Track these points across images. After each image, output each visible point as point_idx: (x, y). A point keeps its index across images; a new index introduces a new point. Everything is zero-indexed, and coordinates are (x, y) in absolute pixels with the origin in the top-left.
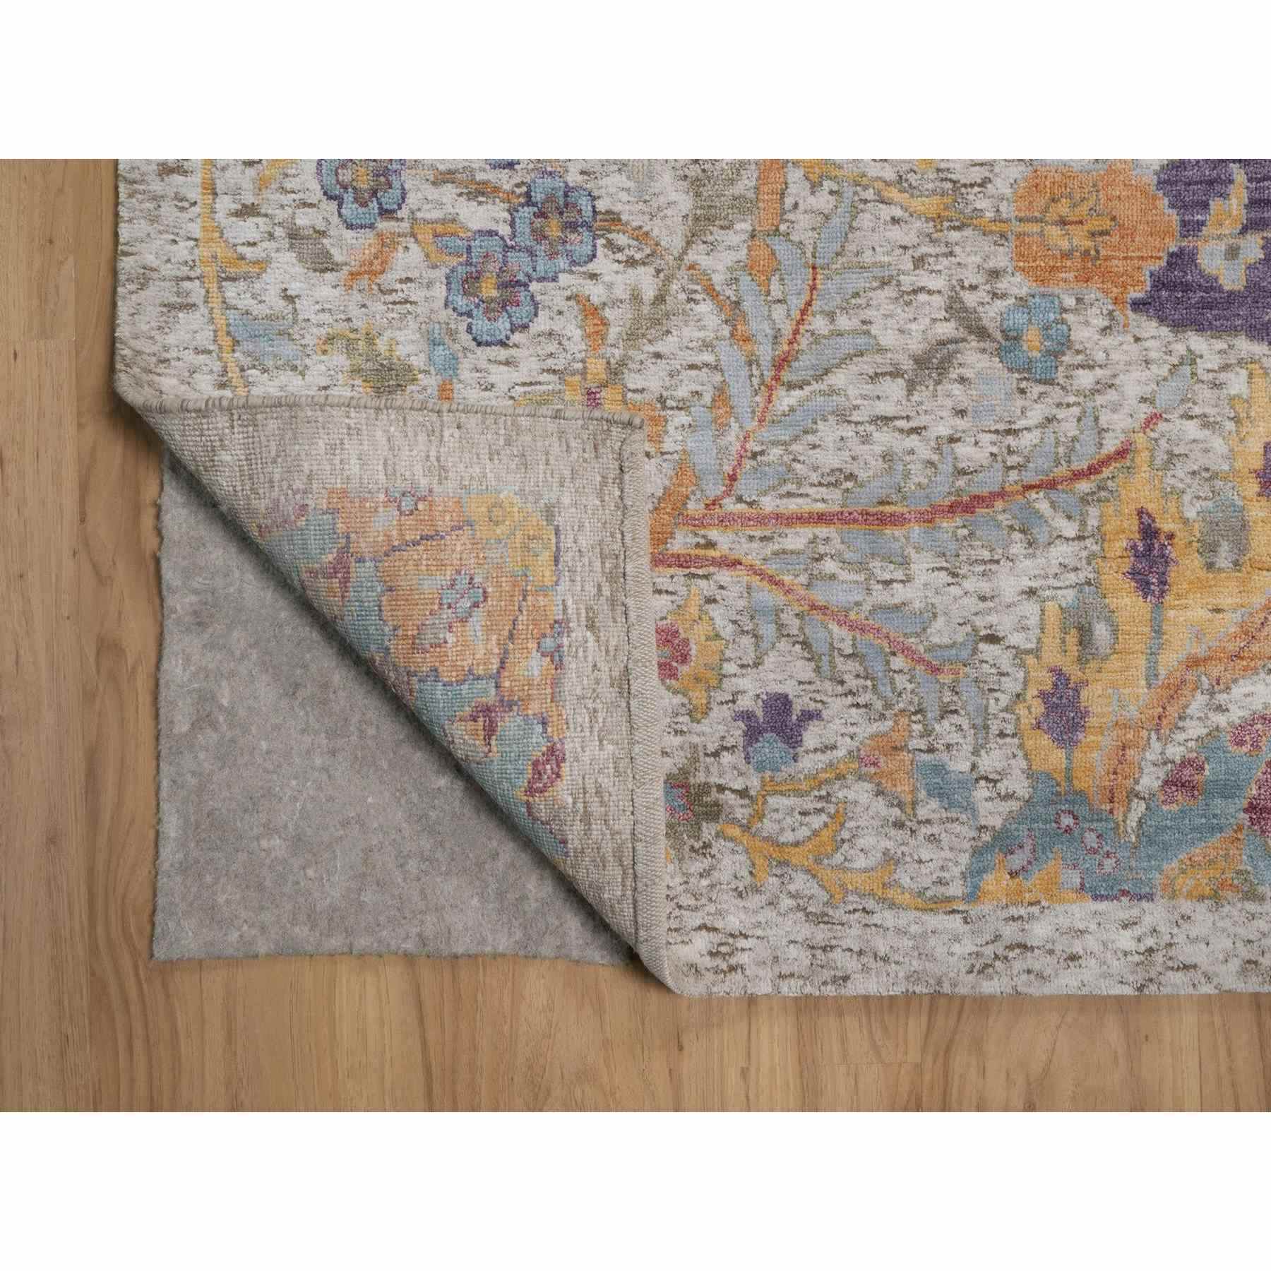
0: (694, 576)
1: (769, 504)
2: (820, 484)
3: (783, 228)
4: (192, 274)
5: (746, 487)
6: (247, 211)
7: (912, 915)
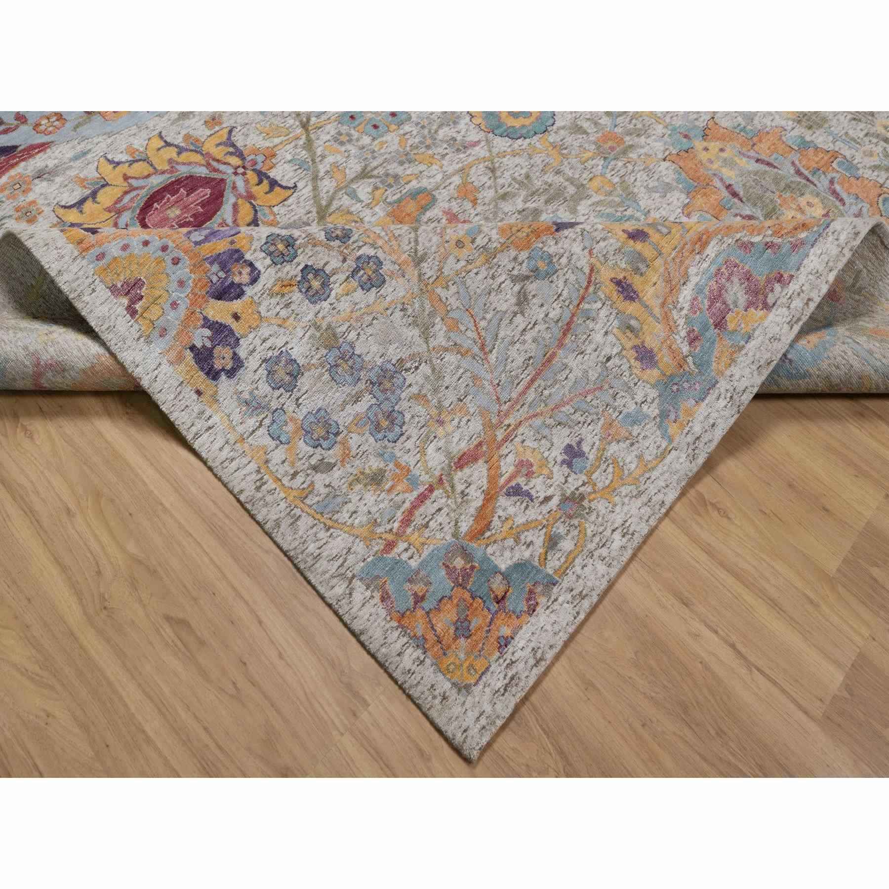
0: (512, 440)
1: (514, 395)
2: (524, 371)
3: (449, 308)
4: (292, 508)
5: (504, 396)
6: (294, 475)
7: (660, 465)
